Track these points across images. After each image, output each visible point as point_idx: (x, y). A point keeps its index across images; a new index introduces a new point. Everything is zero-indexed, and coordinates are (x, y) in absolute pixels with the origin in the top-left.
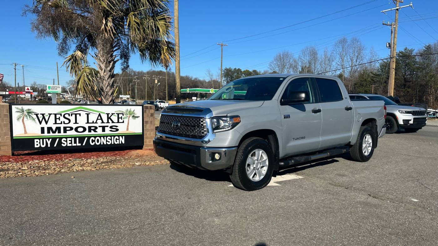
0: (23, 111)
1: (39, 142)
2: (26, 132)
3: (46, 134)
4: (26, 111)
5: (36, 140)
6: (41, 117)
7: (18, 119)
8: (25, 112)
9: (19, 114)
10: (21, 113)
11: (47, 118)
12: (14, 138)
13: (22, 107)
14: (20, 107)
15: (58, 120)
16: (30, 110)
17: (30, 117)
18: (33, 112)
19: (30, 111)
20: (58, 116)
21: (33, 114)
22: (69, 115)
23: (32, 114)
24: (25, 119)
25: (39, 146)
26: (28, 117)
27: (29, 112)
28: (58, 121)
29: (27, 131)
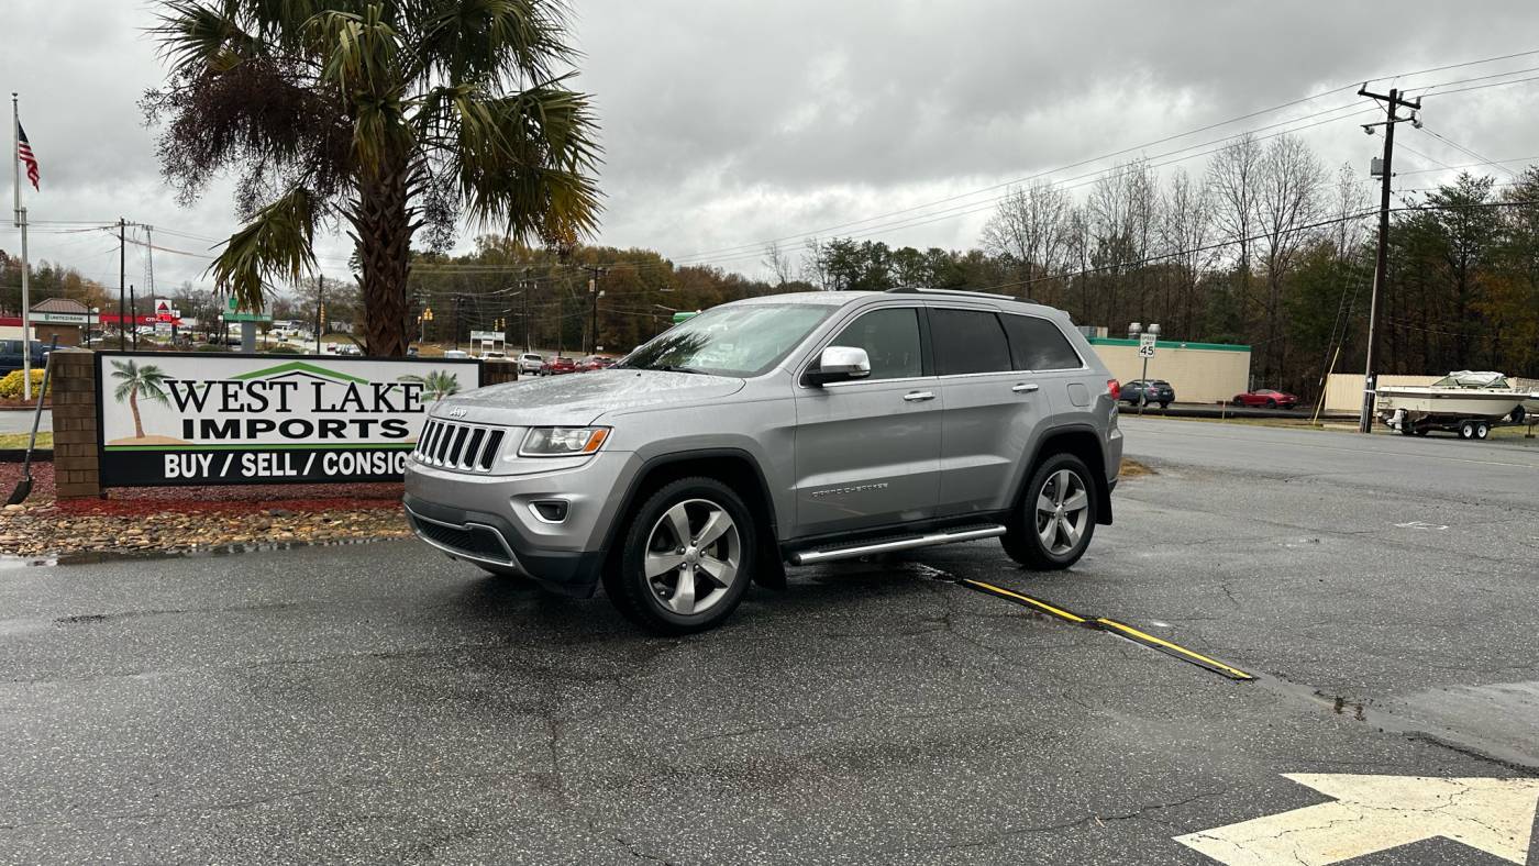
0: (131, 371)
1: (177, 461)
2: (140, 433)
3: (197, 439)
4: (141, 371)
5: (168, 457)
6: (182, 389)
7: (120, 396)
8: (139, 375)
9: (122, 380)
10: (128, 380)
11: (200, 394)
12: (107, 449)
13: (131, 362)
14: (125, 360)
15: (231, 400)
16: (154, 369)
17: (152, 391)
18: (163, 377)
19: (152, 373)
20: (232, 389)
21: (162, 380)
22: (264, 384)
23: (159, 382)
24: (139, 395)
25: (176, 474)
26: (148, 391)
27: (151, 376)
28: (232, 404)
29: (144, 430)
